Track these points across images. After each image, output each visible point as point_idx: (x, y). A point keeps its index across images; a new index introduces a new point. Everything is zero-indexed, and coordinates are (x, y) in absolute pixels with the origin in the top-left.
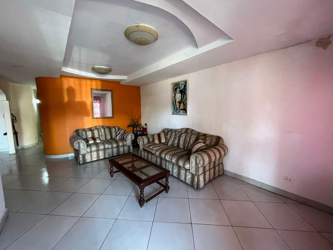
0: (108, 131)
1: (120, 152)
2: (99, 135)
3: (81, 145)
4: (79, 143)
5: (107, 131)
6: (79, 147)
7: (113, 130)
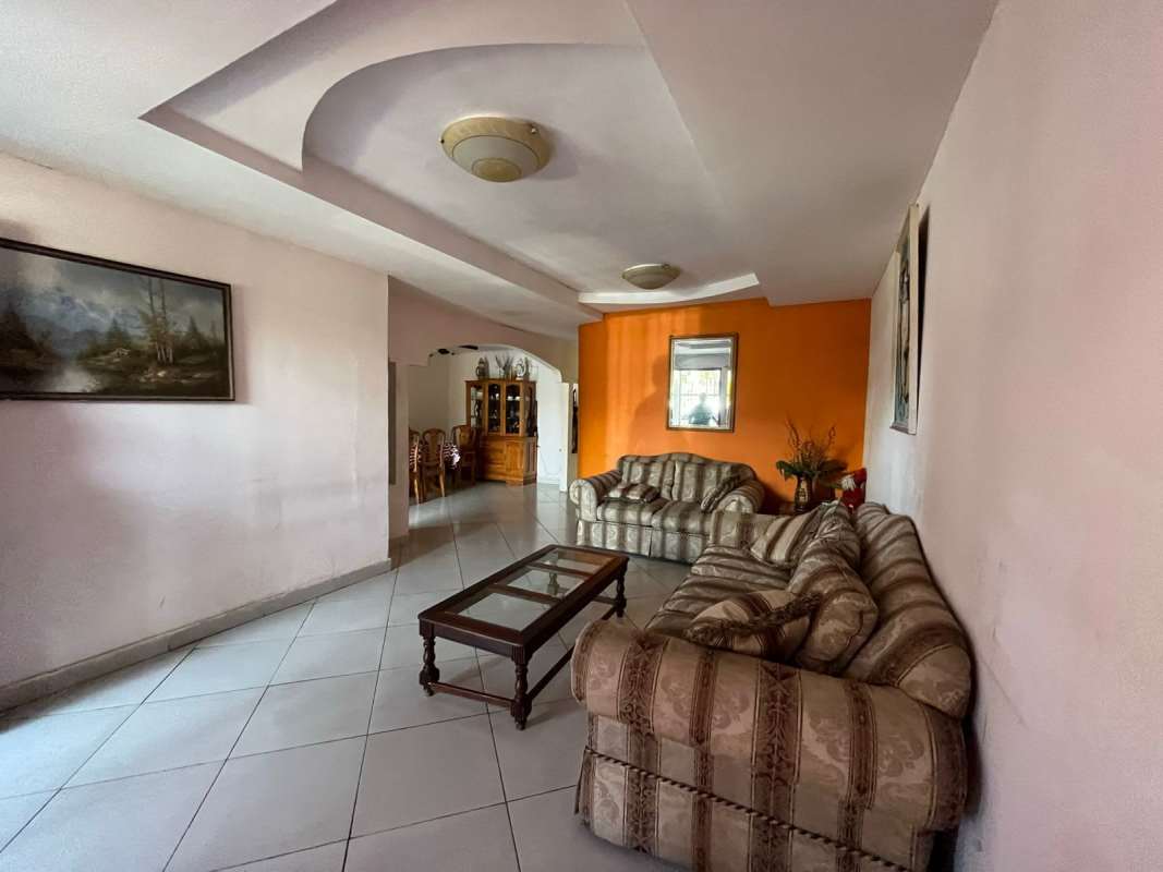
0: (693, 474)
1: (691, 553)
2: (661, 481)
3: (585, 494)
4: (580, 487)
5: (690, 472)
6: (580, 499)
7: (712, 473)
